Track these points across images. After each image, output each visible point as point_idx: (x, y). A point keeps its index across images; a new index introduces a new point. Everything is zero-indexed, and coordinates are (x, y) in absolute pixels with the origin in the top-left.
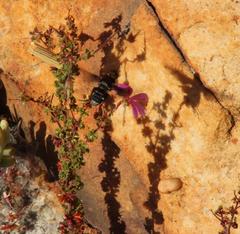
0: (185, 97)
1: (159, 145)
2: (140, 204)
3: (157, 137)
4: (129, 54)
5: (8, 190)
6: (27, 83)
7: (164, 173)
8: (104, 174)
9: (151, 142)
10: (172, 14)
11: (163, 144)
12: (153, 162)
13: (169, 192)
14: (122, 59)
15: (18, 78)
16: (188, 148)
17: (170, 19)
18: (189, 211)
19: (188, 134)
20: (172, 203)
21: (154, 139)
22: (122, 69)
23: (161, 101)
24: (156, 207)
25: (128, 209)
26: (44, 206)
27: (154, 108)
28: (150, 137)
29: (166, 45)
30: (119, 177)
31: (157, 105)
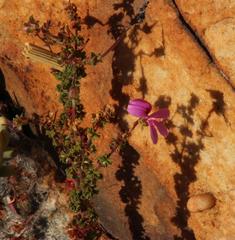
0: (214, 103)
1: (186, 154)
2: (167, 220)
3: (184, 145)
4: (145, 46)
5: (11, 194)
6: (28, 70)
7: (193, 187)
8: (122, 183)
9: (176, 150)
10: (194, 5)
11: (190, 153)
12: (180, 173)
13: (201, 211)
14: (137, 51)
15: (17, 62)
16: (220, 161)
17: (192, 11)
18: (225, 232)
19: (220, 146)
20: (204, 223)
21: (179, 147)
22: (137, 62)
23: (186, 104)
24: (186, 224)
25: (153, 223)
26: (55, 211)
27: (178, 111)
28: (175, 144)
29: (188, 43)
30: (140, 187)
31: (181, 109)
